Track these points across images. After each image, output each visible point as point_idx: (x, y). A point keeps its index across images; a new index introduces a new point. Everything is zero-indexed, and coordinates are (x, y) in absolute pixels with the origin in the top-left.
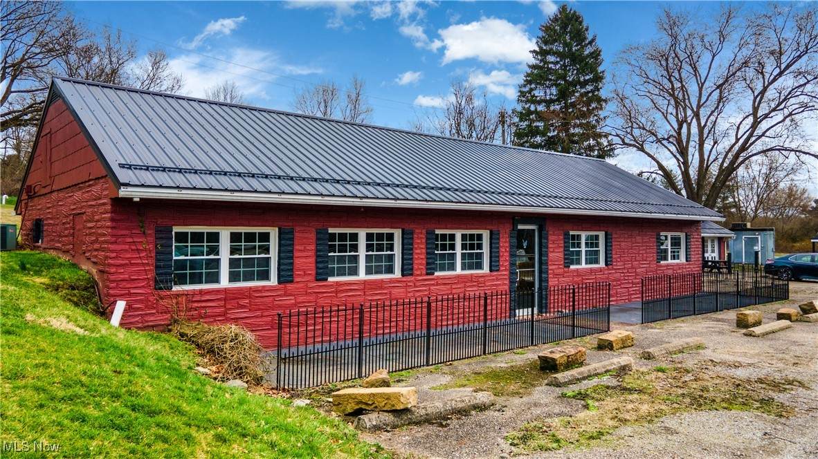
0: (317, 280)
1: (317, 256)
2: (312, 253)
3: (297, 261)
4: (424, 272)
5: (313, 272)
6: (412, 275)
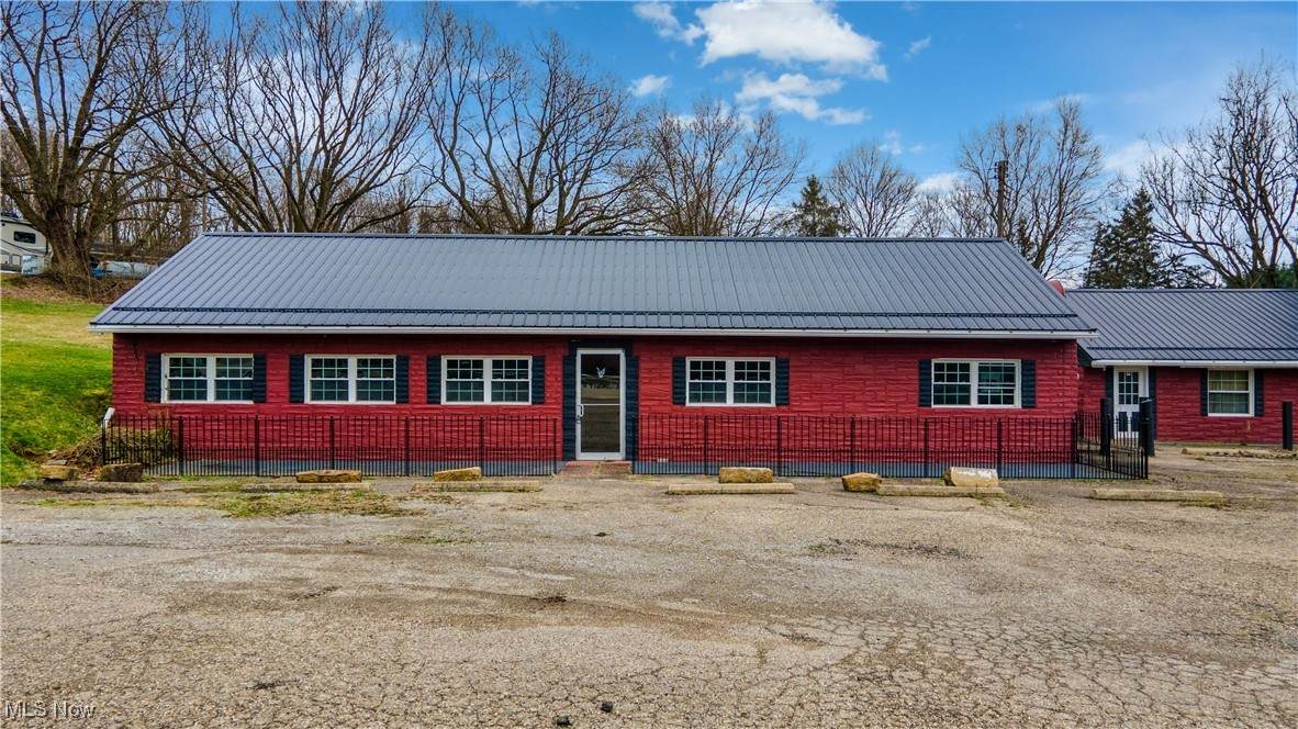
0: (291, 402)
1: (291, 380)
2: (287, 377)
3: (269, 384)
4: (425, 400)
5: (288, 395)
6: (407, 402)
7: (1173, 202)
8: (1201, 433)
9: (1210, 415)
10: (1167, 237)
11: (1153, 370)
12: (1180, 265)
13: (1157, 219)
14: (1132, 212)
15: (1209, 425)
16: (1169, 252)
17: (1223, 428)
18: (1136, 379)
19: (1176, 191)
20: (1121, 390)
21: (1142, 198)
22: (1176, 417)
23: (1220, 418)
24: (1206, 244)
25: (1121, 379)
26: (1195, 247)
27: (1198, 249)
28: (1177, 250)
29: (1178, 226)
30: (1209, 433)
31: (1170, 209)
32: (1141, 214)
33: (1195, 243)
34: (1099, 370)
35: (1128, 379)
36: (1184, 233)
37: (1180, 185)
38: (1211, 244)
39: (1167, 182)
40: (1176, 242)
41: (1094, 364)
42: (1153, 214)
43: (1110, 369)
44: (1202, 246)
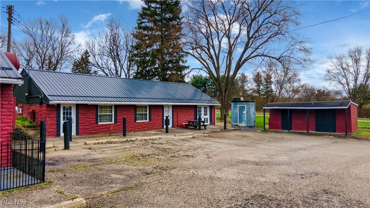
7: (95, 55)
8: (96, 131)
9: (99, 123)
10: (94, 65)
11: (78, 106)
12: (97, 74)
13: (91, 59)
14: (84, 56)
15: (99, 128)
16: (94, 70)
17: (104, 128)
18: (71, 109)
19: (96, 52)
20: (64, 114)
21: (86, 53)
22: (86, 125)
23: (102, 124)
24: (104, 68)
25: (64, 109)
26: (101, 68)
27: (102, 69)
28: (96, 69)
29: (96, 62)
30: (98, 131)
31: (94, 56)
32: (86, 57)
33: (101, 67)
34: (53, 106)
35: (67, 109)
36: (98, 64)
37: (97, 50)
38: (105, 68)
39: (93, 48)
40: (96, 67)
41: (50, 103)
42: (89, 58)
43: (59, 105)
44: (103, 69)
